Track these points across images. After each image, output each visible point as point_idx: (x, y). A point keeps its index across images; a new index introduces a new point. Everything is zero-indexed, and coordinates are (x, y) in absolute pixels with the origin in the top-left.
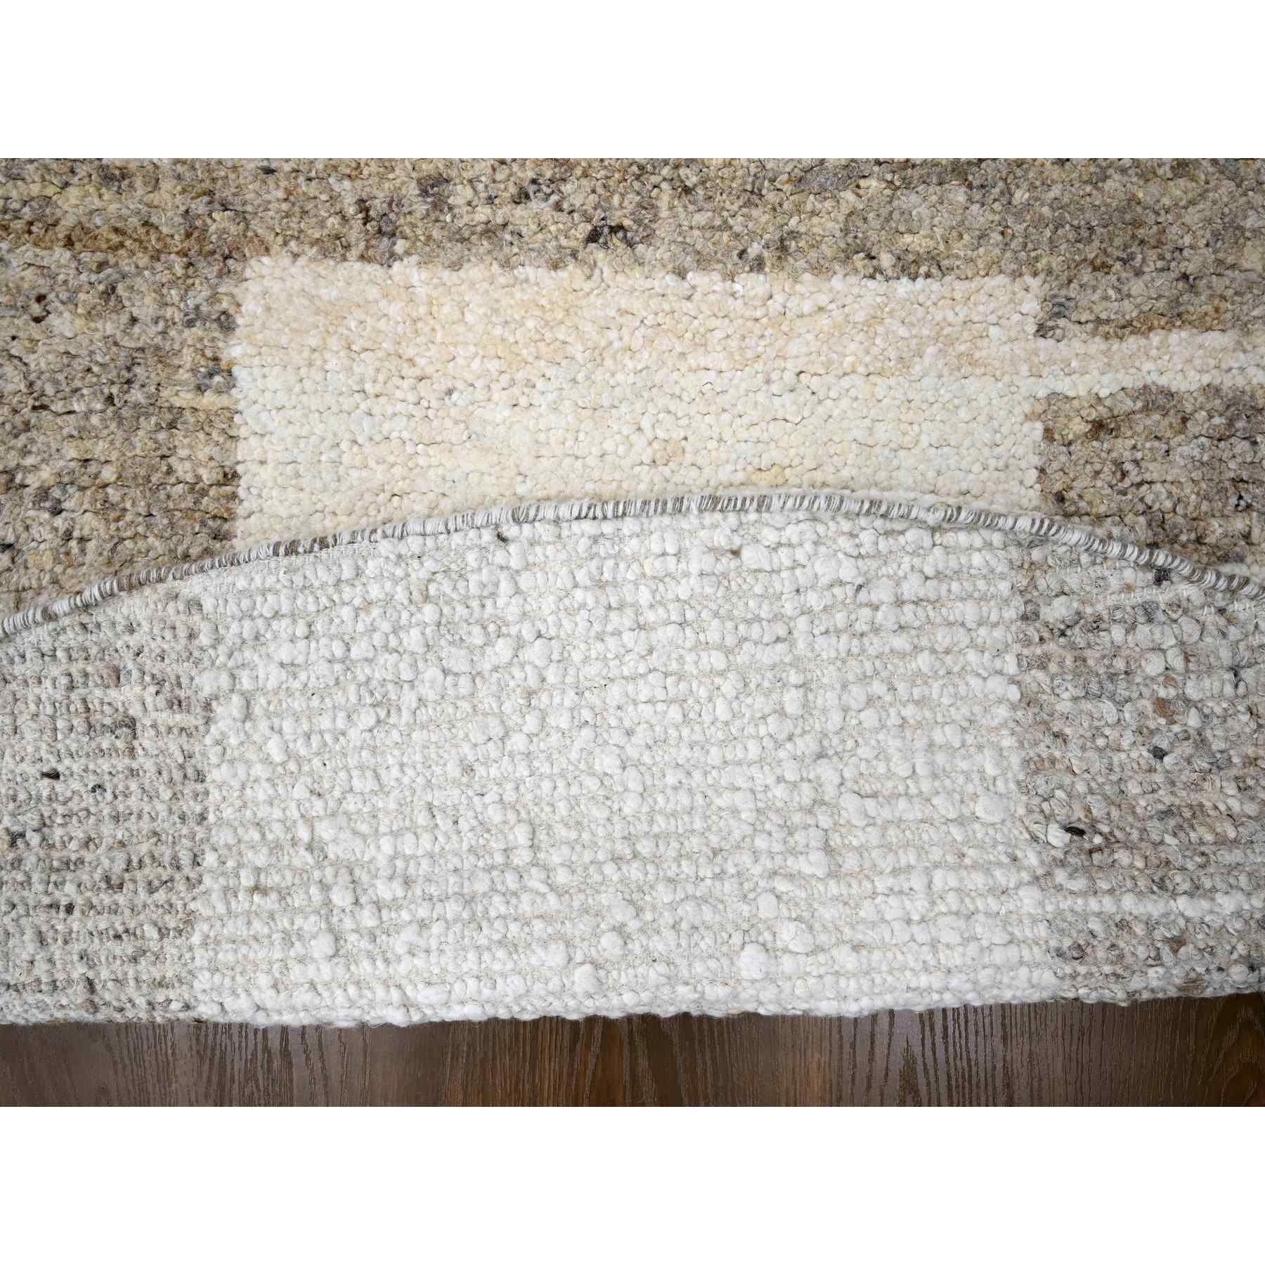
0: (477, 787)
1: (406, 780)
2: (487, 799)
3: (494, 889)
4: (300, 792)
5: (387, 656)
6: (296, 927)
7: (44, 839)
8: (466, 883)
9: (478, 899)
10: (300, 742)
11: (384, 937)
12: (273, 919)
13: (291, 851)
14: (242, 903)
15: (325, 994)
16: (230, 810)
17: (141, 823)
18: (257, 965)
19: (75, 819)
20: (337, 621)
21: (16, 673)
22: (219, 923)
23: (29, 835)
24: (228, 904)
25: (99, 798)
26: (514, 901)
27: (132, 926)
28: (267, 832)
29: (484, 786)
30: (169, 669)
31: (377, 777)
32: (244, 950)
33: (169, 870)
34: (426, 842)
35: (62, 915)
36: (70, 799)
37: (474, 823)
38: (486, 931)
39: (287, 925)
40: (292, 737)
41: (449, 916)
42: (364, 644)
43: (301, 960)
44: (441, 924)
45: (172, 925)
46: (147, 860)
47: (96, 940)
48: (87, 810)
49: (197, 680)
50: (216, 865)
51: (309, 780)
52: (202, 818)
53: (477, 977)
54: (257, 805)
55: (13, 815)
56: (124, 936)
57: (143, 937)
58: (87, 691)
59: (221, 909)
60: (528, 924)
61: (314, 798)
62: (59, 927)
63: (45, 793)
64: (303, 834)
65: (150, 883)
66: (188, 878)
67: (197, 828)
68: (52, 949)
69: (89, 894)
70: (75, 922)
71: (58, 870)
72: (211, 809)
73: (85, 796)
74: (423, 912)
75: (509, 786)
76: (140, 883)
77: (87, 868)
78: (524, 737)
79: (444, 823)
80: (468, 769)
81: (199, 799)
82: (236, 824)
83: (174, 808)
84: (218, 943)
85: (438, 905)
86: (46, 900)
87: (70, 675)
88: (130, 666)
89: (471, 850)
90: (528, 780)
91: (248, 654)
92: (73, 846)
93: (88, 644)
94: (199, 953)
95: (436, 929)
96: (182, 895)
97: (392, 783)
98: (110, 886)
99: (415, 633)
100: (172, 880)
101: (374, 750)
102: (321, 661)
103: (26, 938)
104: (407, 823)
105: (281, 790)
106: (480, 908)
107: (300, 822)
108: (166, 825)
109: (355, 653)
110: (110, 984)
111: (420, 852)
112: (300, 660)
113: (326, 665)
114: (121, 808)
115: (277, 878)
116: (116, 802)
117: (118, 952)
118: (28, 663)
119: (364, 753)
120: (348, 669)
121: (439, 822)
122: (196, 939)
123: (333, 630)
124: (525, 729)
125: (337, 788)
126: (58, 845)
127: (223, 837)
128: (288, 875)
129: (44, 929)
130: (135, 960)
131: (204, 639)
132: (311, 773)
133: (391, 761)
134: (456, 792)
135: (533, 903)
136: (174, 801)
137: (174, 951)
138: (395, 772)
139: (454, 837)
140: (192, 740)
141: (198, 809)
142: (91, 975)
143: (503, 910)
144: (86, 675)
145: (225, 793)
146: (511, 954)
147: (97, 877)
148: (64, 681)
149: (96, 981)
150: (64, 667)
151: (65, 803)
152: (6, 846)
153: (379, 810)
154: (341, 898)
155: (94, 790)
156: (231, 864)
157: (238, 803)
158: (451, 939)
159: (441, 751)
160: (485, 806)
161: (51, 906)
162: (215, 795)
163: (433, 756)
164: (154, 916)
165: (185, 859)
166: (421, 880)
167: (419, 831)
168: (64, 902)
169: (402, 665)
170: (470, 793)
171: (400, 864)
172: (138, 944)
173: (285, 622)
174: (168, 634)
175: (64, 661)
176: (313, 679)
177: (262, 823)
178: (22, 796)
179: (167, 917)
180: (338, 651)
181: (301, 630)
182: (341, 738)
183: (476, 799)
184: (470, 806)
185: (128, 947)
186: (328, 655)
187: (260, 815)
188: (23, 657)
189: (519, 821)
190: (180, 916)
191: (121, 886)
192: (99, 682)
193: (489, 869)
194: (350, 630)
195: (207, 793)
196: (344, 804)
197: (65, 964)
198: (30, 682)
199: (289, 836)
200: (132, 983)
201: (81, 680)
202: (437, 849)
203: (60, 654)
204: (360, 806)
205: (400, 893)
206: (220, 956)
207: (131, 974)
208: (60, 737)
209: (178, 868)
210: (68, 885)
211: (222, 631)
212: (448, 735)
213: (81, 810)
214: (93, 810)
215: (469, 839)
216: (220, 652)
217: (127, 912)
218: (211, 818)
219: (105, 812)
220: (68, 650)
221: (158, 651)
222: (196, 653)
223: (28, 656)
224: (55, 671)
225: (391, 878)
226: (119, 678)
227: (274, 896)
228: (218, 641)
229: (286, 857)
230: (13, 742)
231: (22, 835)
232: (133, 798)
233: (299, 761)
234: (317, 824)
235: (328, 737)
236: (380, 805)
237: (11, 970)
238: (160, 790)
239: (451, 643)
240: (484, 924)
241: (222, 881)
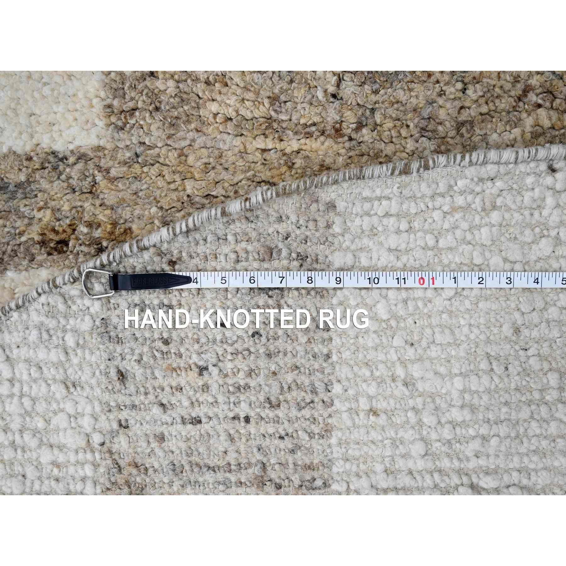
0: (522, 344)
1: (472, 336)
2: (530, 353)
3: (532, 417)
4: (398, 342)
5: (464, 246)
6: (399, 436)
7: (220, 370)
8: (513, 413)
9: (521, 423)
10: (400, 306)
11: (458, 445)
12: (383, 430)
13: (392, 384)
14: (361, 420)
15: (418, 478)
16: (348, 353)
17: (286, 359)
18: (373, 458)
19: (240, 356)
20: (430, 220)
21: (199, 251)
22: (348, 431)
23: (211, 368)
24: (353, 420)
25: (257, 341)
26: (545, 425)
27: (290, 431)
28: (374, 371)
29: (527, 343)
30: (310, 249)
31: (453, 333)
32: (365, 449)
33: (310, 396)
34: (485, 380)
35: (243, 424)
36: (236, 341)
37: (520, 369)
38: (525, 445)
39: (393, 435)
40: (395, 302)
41: (501, 435)
42: (450, 237)
43: (403, 456)
44: (495, 439)
45: (317, 431)
46: (293, 386)
47: (267, 439)
48: (248, 350)
49: (330, 258)
50: (341, 392)
51: (404, 334)
52: (328, 356)
53: (519, 471)
54: (367, 350)
55: (199, 354)
56: (286, 437)
57: (298, 438)
58: (248, 263)
59: (349, 423)
60: (554, 441)
61: (407, 347)
62: (242, 432)
63: (219, 338)
64: (400, 372)
65: (298, 404)
66: (323, 402)
67: (325, 365)
68: (238, 444)
69: (258, 410)
70: (252, 428)
71: (233, 393)
72: (334, 352)
73: (246, 340)
74: (484, 431)
75: (546, 345)
76: (291, 404)
77: (253, 392)
78: (558, 309)
79: (498, 369)
80: (517, 331)
81: (326, 343)
82: (352, 363)
83: (308, 349)
84: (348, 443)
85: (494, 426)
86: (231, 415)
87: (236, 252)
88: (281, 245)
89: (517, 389)
90: (558, 340)
91: (365, 241)
92: (241, 375)
93: (249, 230)
94: (335, 449)
95: (494, 442)
96: (321, 412)
97: (463, 338)
98: (272, 406)
99: (485, 231)
100: (312, 402)
101: (450, 313)
102: (418, 248)
103: (222, 438)
104: (472, 367)
105: (384, 340)
106: (522, 430)
107: (398, 364)
108: (303, 361)
109: (442, 243)
110: (277, 467)
111: (481, 389)
112: (403, 246)
113: (421, 251)
114: (272, 348)
115: (385, 404)
116: (269, 344)
117: (282, 446)
118: (208, 245)
119: (444, 316)
120: (436, 255)
121: (495, 367)
122: (334, 441)
123: (427, 227)
124: (559, 304)
125: (424, 340)
126: (229, 374)
127: (343, 372)
128: (392, 402)
129: (232, 432)
130: (292, 451)
131: (337, 229)
132: (405, 328)
133: (462, 322)
134: (508, 346)
135: (558, 427)
136: (308, 344)
137: (319, 447)
138: (466, 330)
139: (506, 380)
140: (323, 300)
141: (325, 351)
142: (265, 460)
143: (538, 431)
144: (247, 252)
145: (344, 340)
146: (541, 458)
147: (262, 399)
148: (233, 256)
149: (268, 464)
150: (233, 246)
151: (232, 345)
152: (196, 375)
153: (452, 357)
154: (428, 419)
155: (253, 336)
156: (351, 392)
157: (353, 348)
158: (503, 448)
159: (498, 317)
160: (528, 357)
161: (234, 418)
162: (337, 341)
163: (493, 320)
164: (304, 425)
165: (320, 387)
166: (482, 409)
167: (480, 373)
168: (242, 415)
169: (475, 254)
170: (517, 348)
171: (467, 396)
172: (295, 441)
173: (392, 220)
174: (311, 225)
175: (233, 242)
176: (411, 261)
177: (370, 363)
178: (203, 340)
179: (313, 426)
180: (431, 242)
181: (404, 226)
182: (429, 304)
183: (522, 353)
184: (517, 358)
185: (288, 443)
186: (423, 245)
187: (368, 357)
188: (205, 240)
189: (550, 370)
190: (321, 426)
191: (279, 405)
192: (257, 257)
193: (529, 403)
194: (439, 227)
195: (331, 339)
196: (428, 352)
197: (247, 453)
198: (209, 258)
199: (390, 374)
200: (291, 466)
201: (244, 255)
202: (493, 387)
203: (230, 237)
204: (439, 353)
205: (468, 417)
206: (350, 452)
207: (291, 461)
208: (229, 296)
209: (316, 393)
210: (243, 404)
211: (349, 224)
212: (504, 305)
213: (244, 350)
214: (252, 350)
215: (515, 381)
216: (346, 239)
217: (286, 423)
218: (334, 358)
219: (261, 351)
220: (235, 235)
221: (303, 237)
222: (330, 239)
223: (209, 239)
224: (226, 249)
225: (462, 407)
226: (272, 254)
227: (383, 417)
228: (346, 230)
229: (389, 389)
230: (196, 300)
231: (206, 368)
232: (280, 341)
233: (398, 319)
234: (409, 366)
235: (420, 304)
236: (453, 353)
237: (212, 457)
238: (299, 336)
239: (509, 239)
240: (525, 440)
241: (347, 405)
